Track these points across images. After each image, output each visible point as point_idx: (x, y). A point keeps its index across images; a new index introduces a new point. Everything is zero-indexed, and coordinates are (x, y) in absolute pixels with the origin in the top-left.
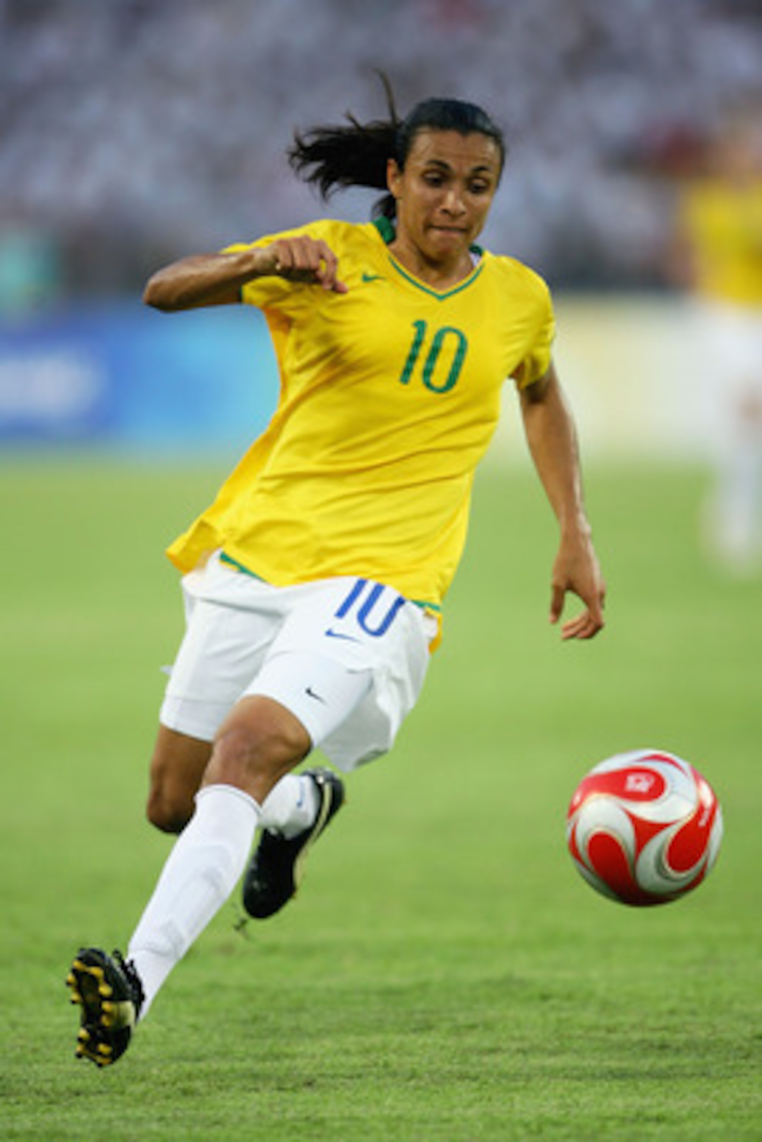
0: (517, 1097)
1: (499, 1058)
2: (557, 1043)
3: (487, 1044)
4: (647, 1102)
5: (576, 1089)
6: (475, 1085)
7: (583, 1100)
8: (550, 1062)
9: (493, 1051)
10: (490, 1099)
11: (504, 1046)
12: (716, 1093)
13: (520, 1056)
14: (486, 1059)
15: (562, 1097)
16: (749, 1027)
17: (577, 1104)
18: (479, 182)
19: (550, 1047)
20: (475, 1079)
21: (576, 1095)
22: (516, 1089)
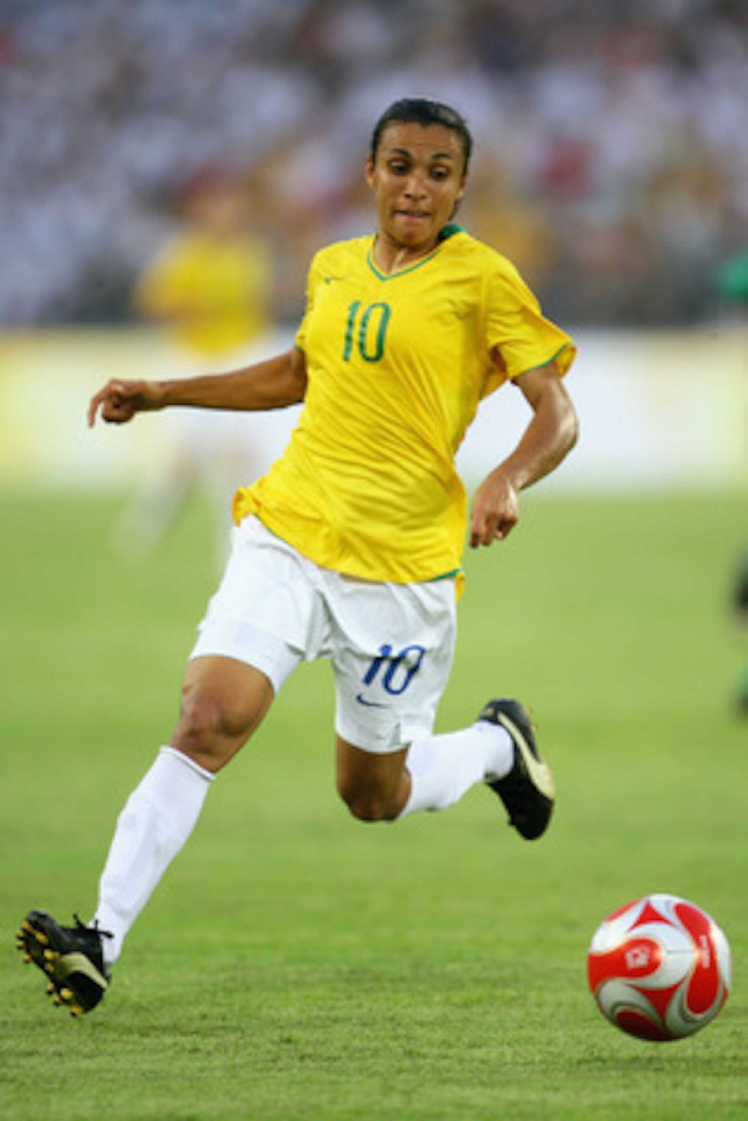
0: (54, 1099)
1: (34, 1061)
2: (92, 1046)
3: (24, 1046)
4: (179, 1102)
5: (110, 1091)
6: (12, 1087)
7: (118, 1101)
8: (85, 1064)
9: (31, 1054)
10: (27, 1100)
11: (41, 1049)
12: (245, 1095)
13: (57, 1059)
14: (23, 1062)
15: (97, 1098)
16: (278, 1032)
17: (111, 1105)
18: (442, 170)
19: (86, 1050)
20: (13, 1080)
21: (109, 1096)
22: (52, 1091)
